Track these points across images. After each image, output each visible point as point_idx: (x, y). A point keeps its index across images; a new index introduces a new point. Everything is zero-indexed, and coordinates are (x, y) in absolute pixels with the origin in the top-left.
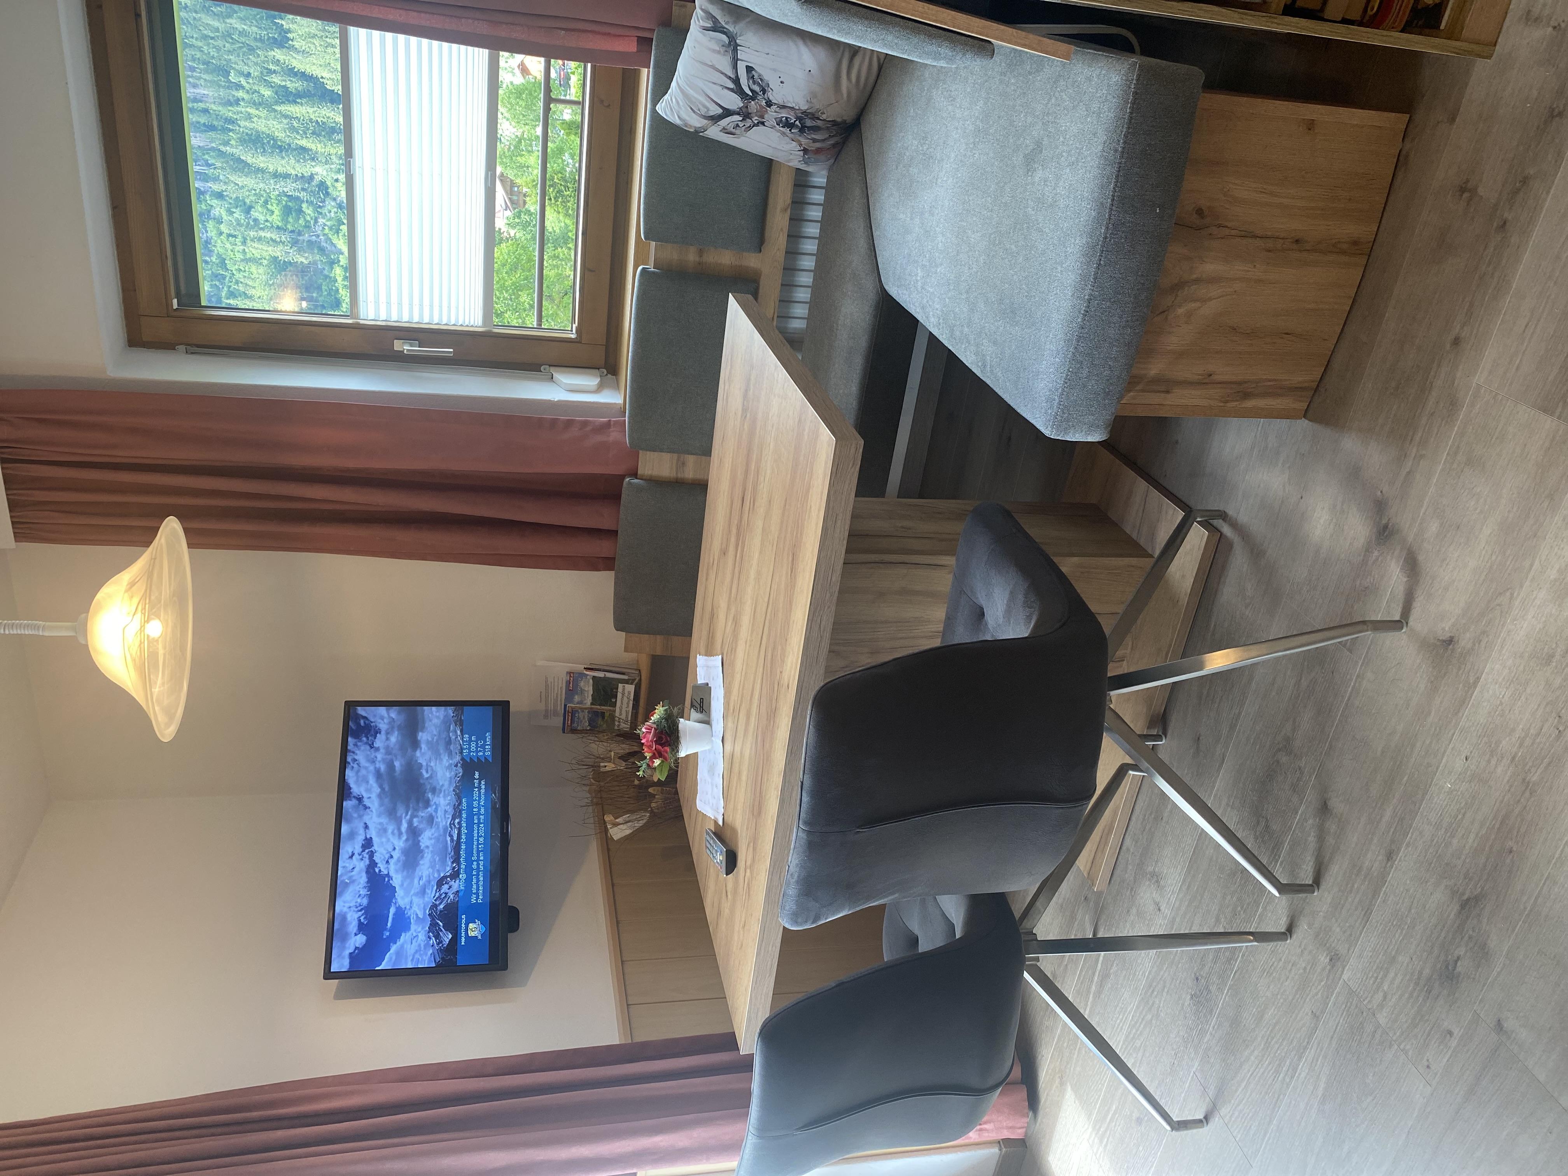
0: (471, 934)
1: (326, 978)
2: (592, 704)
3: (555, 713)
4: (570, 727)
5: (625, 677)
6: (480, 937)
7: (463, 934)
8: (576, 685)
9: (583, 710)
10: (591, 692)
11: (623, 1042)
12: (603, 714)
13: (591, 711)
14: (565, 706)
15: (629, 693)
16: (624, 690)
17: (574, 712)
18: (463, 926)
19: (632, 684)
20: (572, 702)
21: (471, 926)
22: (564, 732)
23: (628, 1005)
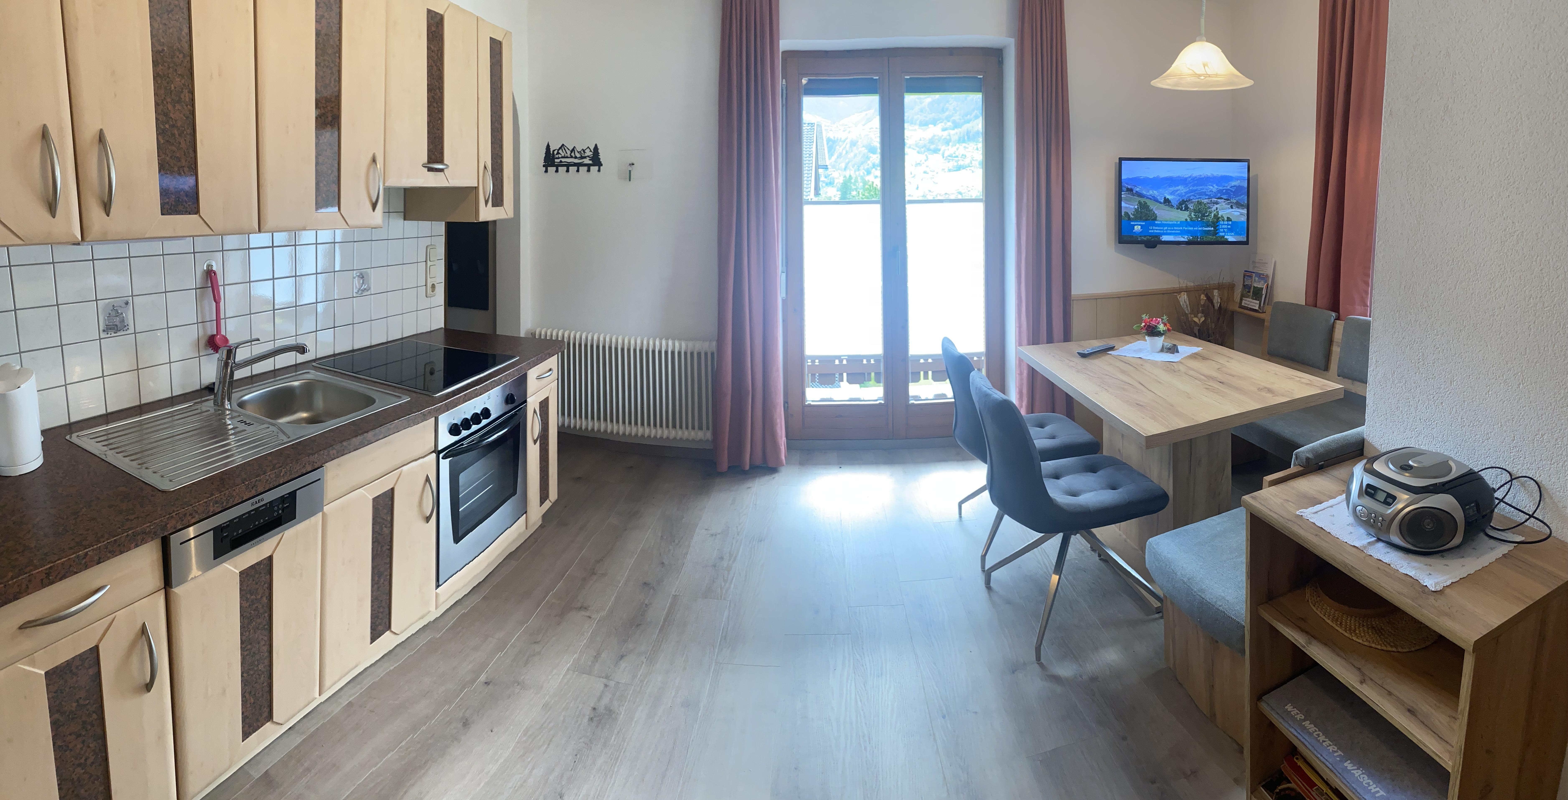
0: (1136, 227)
1: (1120, 158)
2: (1254, 286)
3: (1254, 267)
4: (1248, 275)
5: (1262, 305)
6: (1134, 231)
7: (1136, 223)
8: (1263, 279)
9: (1251, 282)
10: (1259, 286)
11: (1072, 296)
12: (1249, 292)
13: (1251, 285)
14: (1254, 273)
15: (1255, 306)
16: (1256, 303)
17: (1251, 277)
18: (1140, 223)
19: (1259, 308)
20: (1256, 276)
21: (1140, 227)
22: (1245, 271)
23: (1097, 299)
